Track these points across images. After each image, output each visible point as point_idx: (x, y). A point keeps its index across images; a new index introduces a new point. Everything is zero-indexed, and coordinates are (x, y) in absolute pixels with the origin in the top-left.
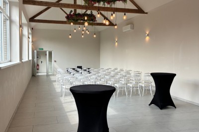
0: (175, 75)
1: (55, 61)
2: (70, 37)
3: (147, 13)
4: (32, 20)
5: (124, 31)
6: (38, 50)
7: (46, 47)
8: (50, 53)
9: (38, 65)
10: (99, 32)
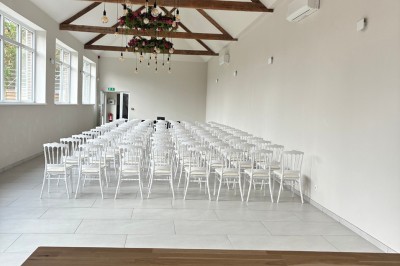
1: (133, 109)
3: (236, 40)
4: (89, 45)
5: (221, 64)
6: (107, 90)
8: (126, 97)
9: (111, 115)
10: (206, 64)
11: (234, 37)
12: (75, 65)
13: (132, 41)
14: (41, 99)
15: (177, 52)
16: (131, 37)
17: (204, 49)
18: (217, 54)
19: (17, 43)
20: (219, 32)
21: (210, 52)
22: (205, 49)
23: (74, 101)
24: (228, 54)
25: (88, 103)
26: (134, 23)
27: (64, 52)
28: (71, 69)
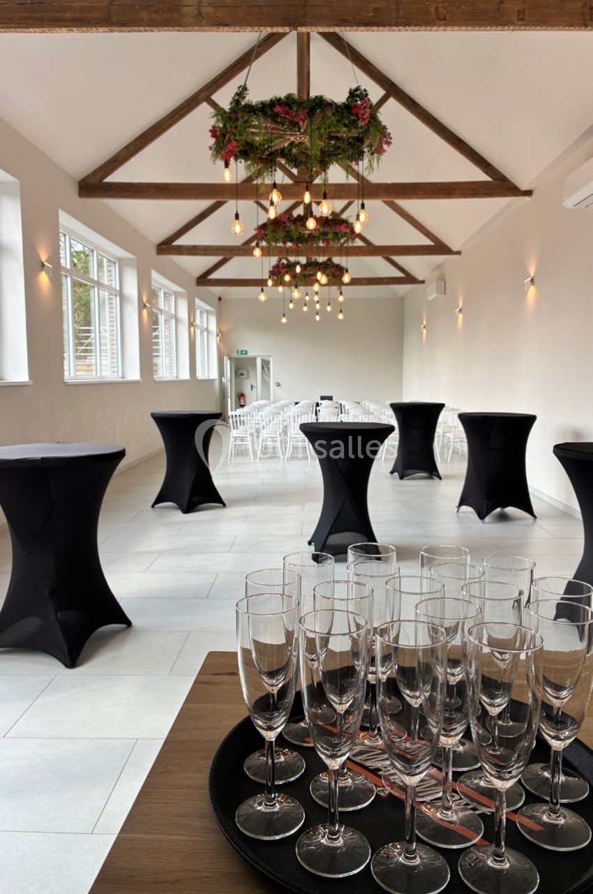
0: (441, 406)
1: (278, 384)
2: (284, 320)
3: (459, 253)
4: (203, 279)
5: (430, 298)
6: (235, 355)
7: (254, 347)
8: (266, 364)
9: (243, 395)
10: (401, 300)
11: (455, 249)
12: (183, 313)
13: (277, 267)
14: (134, 374)
15: (355, 282)
16: (274, 260)
17: (398, 274)
18: (423, 282)
19: (92, 281)
20: (428, 242)
21: (409, 279)
22: (400, 275)
23: (185, 375)
24: (442, 279)
25: (205, 377)
26: (281, 233)
27: (165, 293)
28: (177, 320)
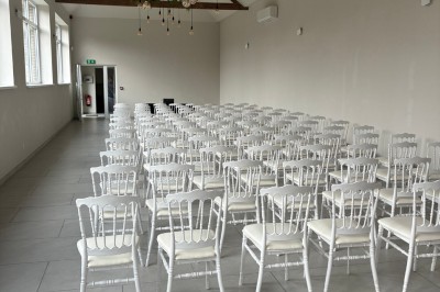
1: (122, 89)
6: (85, 64)
9: (89, 97)
12: (46, 26)
14: (8, 81)
18: (247, 8)
21: (236, 5)
23: (49, 81)
24: (273, 4)
27: (30, 6)
28: (40, 31)
